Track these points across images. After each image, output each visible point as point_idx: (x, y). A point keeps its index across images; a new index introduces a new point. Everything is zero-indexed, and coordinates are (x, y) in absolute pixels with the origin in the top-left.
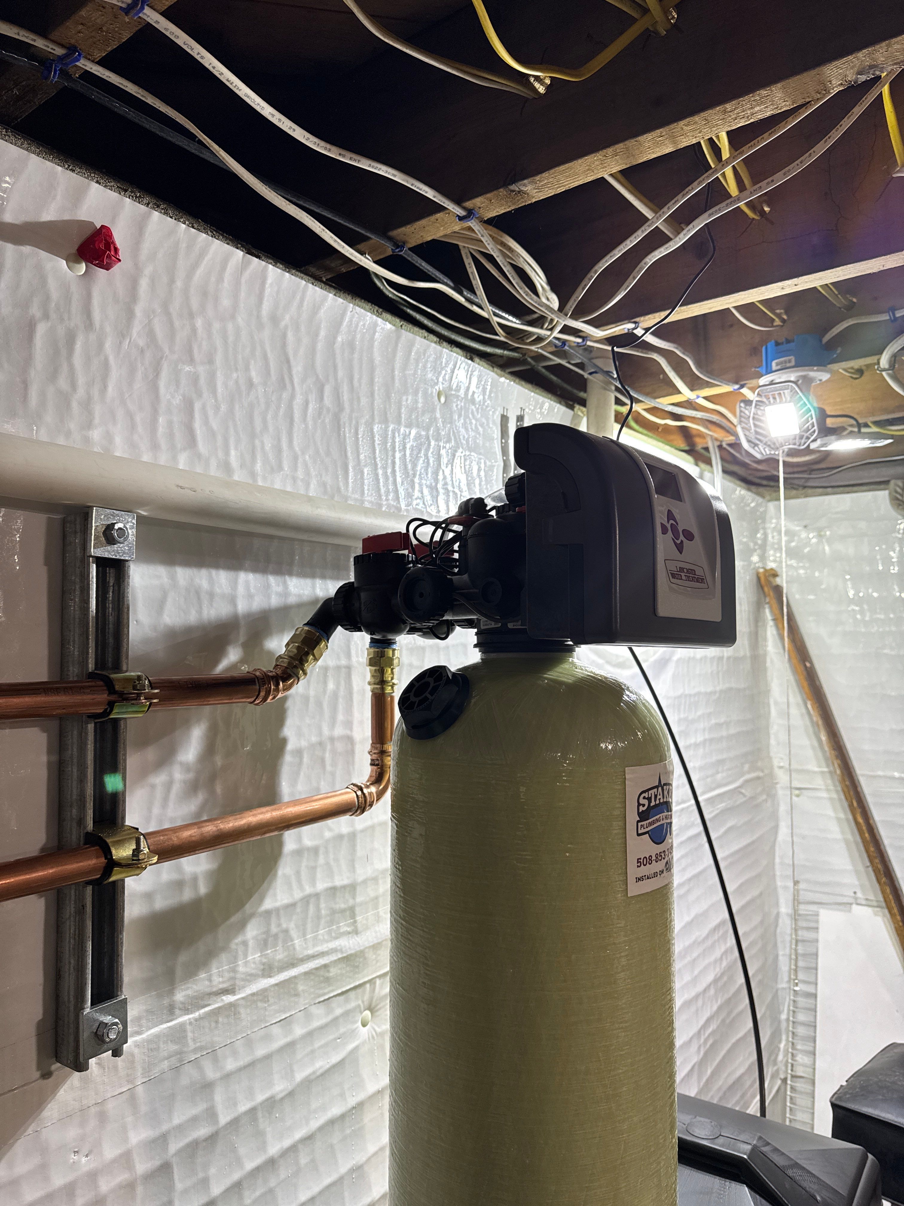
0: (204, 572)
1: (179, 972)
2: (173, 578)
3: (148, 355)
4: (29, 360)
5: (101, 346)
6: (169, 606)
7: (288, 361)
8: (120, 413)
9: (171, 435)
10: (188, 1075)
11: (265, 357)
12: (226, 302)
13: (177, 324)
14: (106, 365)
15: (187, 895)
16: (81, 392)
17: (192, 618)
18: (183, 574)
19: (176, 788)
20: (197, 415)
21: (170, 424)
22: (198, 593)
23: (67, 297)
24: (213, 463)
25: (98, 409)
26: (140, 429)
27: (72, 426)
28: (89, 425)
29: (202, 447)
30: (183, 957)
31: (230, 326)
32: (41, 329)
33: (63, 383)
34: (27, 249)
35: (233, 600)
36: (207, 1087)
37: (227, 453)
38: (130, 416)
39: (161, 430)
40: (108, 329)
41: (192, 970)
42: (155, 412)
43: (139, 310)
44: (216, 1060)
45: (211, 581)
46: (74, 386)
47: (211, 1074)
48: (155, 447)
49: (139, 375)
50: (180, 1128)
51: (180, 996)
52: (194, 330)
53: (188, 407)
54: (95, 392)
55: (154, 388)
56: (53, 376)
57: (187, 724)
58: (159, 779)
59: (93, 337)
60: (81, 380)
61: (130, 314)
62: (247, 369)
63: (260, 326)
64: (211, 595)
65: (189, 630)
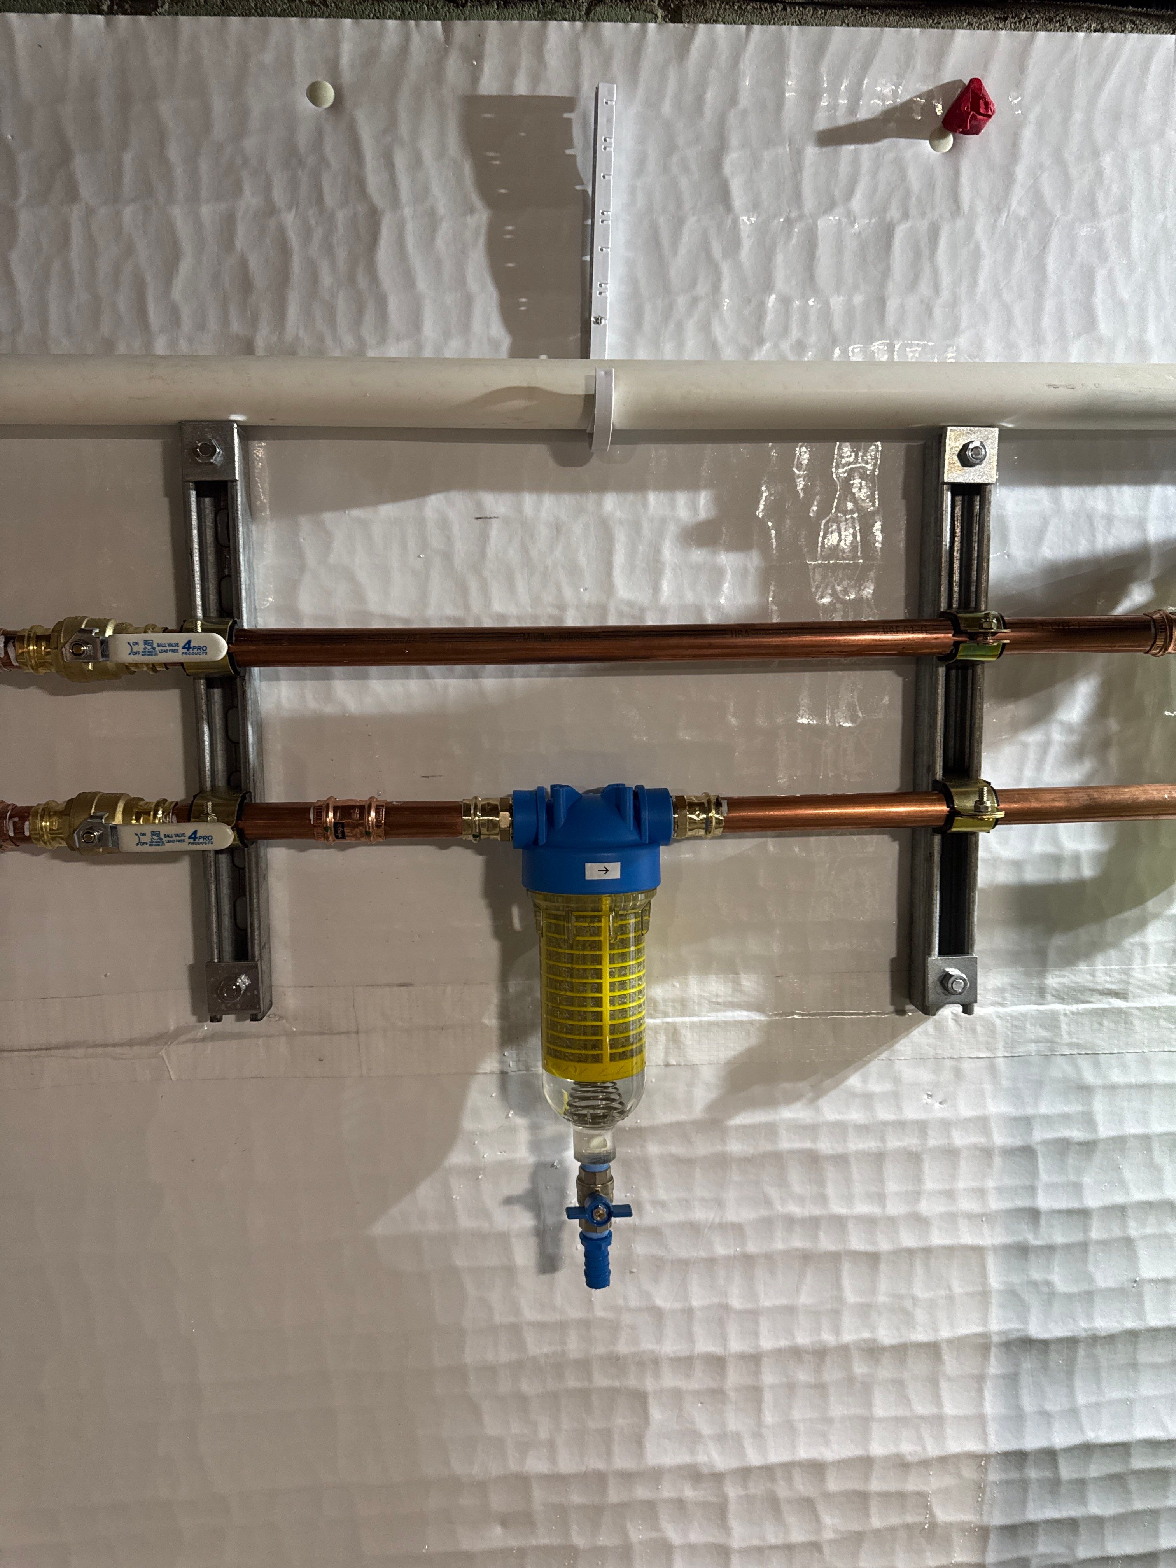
0: (1100, 490)
1: (1052, 954)
2: (1057, 501)
3: (1032, 226)
4: (886, 273)
5: (970, 232)
6: (1050, 535)
8: (994, 309)
9: (1060, 319)
10: (1060, 1069)
12: (1150, 118)
13: (1074, 171)
14: (976, 254)
15: (1066, 874)
16: (945, 294)
17: (1082, 548)
18: (1069, 496)
19: (1055, 751)
20: (1100, 287)
21: (1060, 307)
22: (1090, 518)
23: (930, 185)
24: (1121, 346)
25: (965, 311)
26: (1019, 322)
27: (934, 332)
29: (1104, 327)
30: (1058, 941)
31: (1156, 149)
32: (900, 232)
33: (924, 288)
34: (884, 143)
35: (1141, 524)
36: (1085, 1090)
37: (1143, 329)
38: (1007, 309)
39: (1047, 321)
40: (980, 207)
41: (1070, 958)
42: (1040, 294)
43: (1021, 172)
44: (1097, 1065)
45: (1110, 501)
46: (937, 289)
47: (1089, 1076)
48: (1038, 340)
49: (1020, 255)
50: (1048, 1120)
51: (1053, 980)
52: (1099, 172)
53: (1087, 279)
54: (963, 291)
55: (1039, 266)
56: (913, 284)
57: (1070, 676)
58: (1033, 737)
59: (960, 223)
60: (946, 281)
61: (1009, 178)
64: (1109, 520)
65: (1075, 564)
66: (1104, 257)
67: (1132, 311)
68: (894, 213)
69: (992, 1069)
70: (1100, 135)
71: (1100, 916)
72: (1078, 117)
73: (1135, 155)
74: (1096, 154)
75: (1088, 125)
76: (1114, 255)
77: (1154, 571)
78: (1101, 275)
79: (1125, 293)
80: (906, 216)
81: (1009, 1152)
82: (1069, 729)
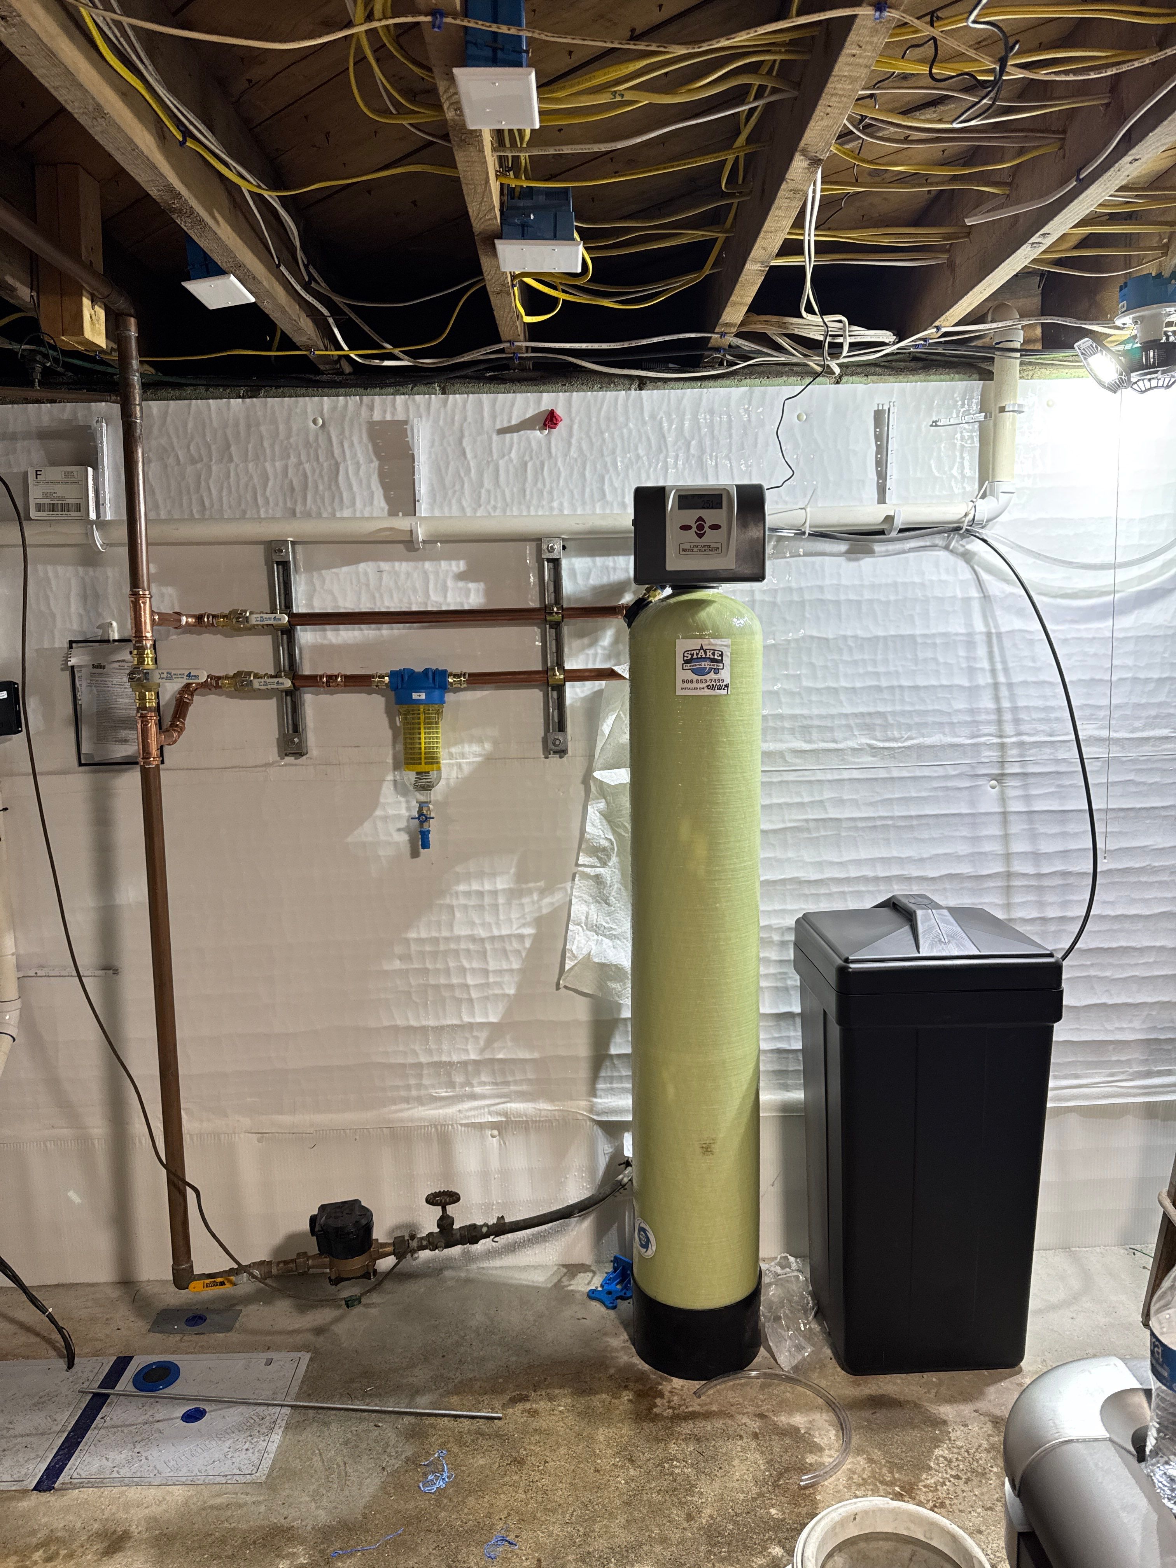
0: (611, 558)
2: (594, 562)
3: (579, 460)
4: (525, 480)
5: (556, 463)
6: (593, 576)
7: (664, 437)
8: (566, 492)
9: (592, 496)
11: (648, 439)
12: (621, 419)
13: (594, 440)
14: (559, 473)
16: (548, 487)
17: (605, 580)
18: (599, 560)
19: (598, 657)
20: (606, 482)
21: (592, 490)
22: (607, 568)
23: (540, 447)
24: (615, 505)
25: (555, 493)
26: (576, 496)
27: (544, 503)
28: (552, 500)
29: (609, 497)
31: (625, 431)
32: (530, 465)
33: (540, 485)
34: (522, 432)
37: (624, 497)
38: (571, 492)
39: (587, 495)
40: (559, 454)
42: (584, 486)
43: (574, 441)
45: (614, 562)
46: (544, 485)
48: (584, 503)
49: (575, 472)
52: (604, 440)
53: (602, 479)
54: (554, 485)
55: (583, 475)
56: (535, 483)
57: (603, 628)
58: (591, 652)
59: (552, 461)
60: (548, 482)
61: (570, 444)
62: (636, 449)
63: (644, 423)
64: (615, 569)
65: (603, 586)
66: (608, 471)
67: (619, 491)
68: (527, 458)
70: (603, 427)
72: (594, 420)
73: (617, 433)
74: (602, 433)
75: (598, 422)
76: (611, 469)
78: (607, 478)
79: (616, 484)
80: (531, 458)
82: (604, 648)
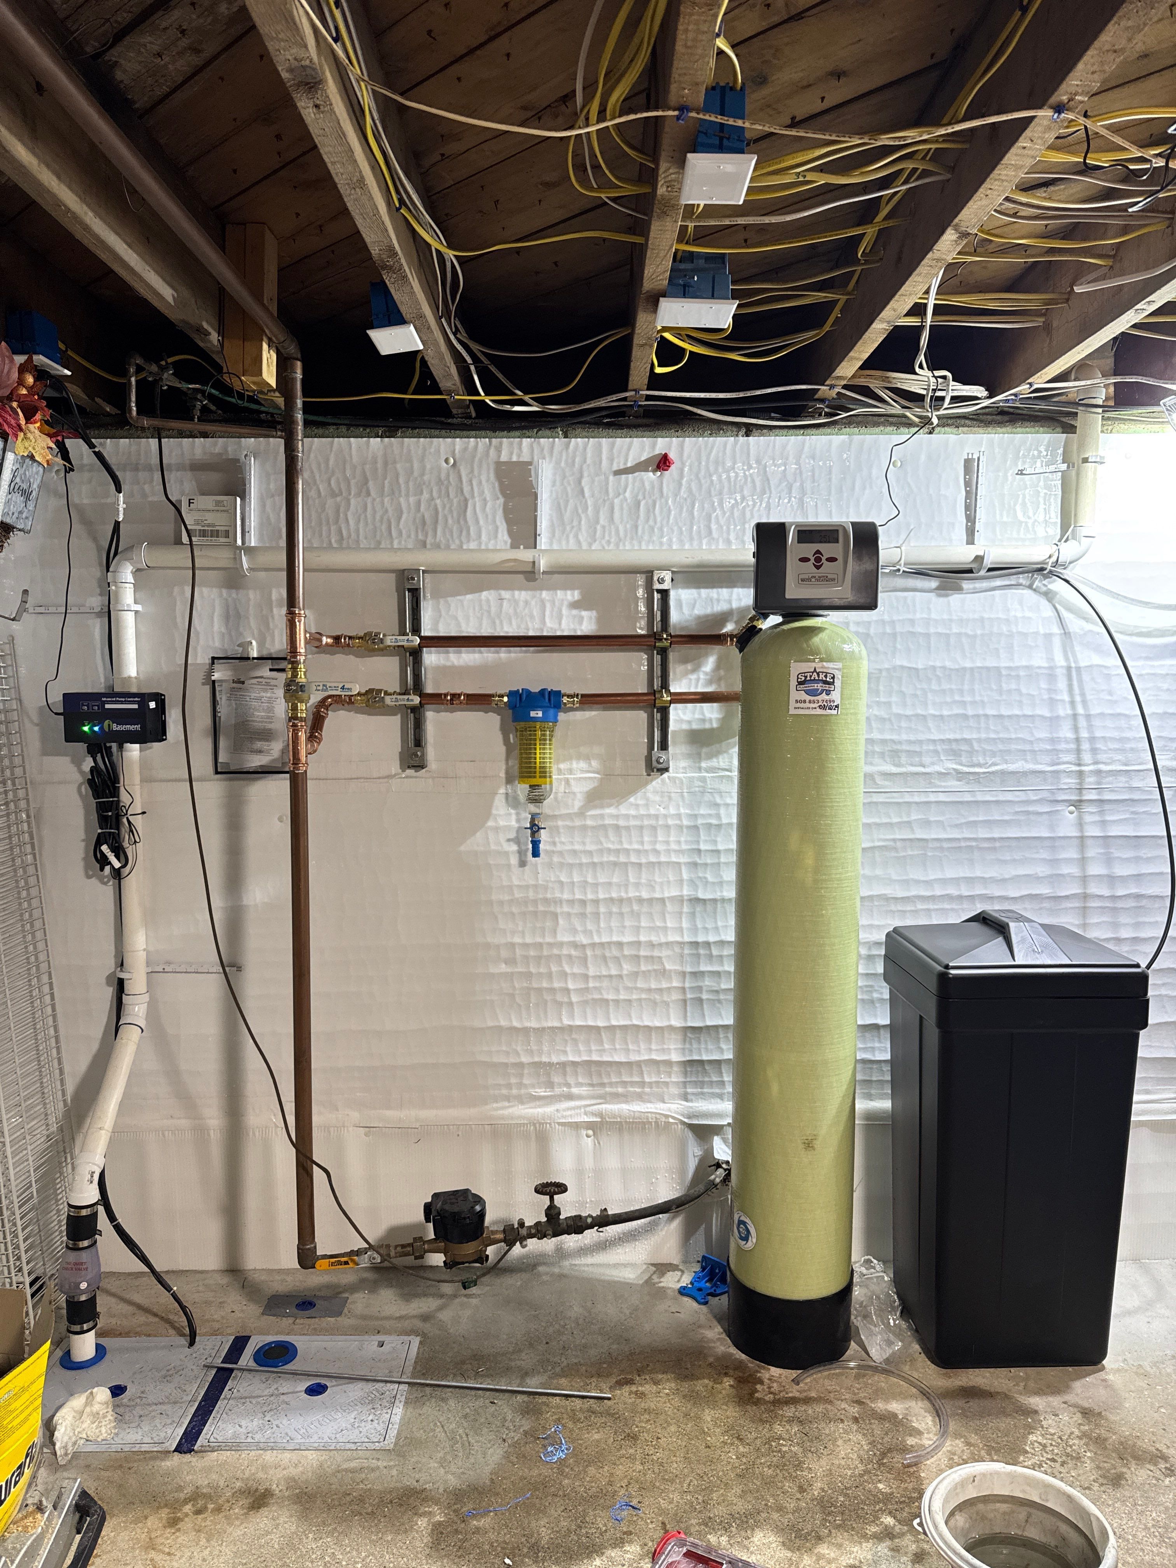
0: (715, 590)
1: (703, 755)
2: (699, 594)
3: (689, 500)
4: (638, 517)
5: (667, 502)
6: (697, 606)
7: (768, 480)
8: (676, 528)
9: (699, 532)
10: (707, 797)
11: (753, 481)
12: (729, 463)
13: (703, 481)
14: (669, 511)
15: (707, 726)
16: (658, 525)
17: (709, 611)
18: (704, 592)
19: (701, 682)
20: (713, 520)
21: (699, 527)
22: (711, 600)
23: (653, 487)
24: (721, 541)
25: (665, 530)
26: (685, 533)
27: (655, 538)
28: (662, 537)
29: (715, 534)
30: (705, 750)
31: (732, 474)
32: (643, 503)
33: (651, 522)
34: (636, 474)
35: (730, 602)
36: (717, 805)
38: (680, 529)
39: (694, 532)
40: (670, 494)
41: (710, 757)
42: (692, 524)
43: (684, 482)
44: (721, 797)
45: (718, 593)
46: (655, 523)
47: (718, 800)
48: (691, 539)
49: (684, 510)
50: (703, 816)
51: (704, 765)
52: (712, 481)
53: (709, 518)
54: (665, 522)
55: (691, 514)
56: (647, 520)
57: (706, 655)
58: (693, 677)
59: (663, 500)
60: (659, 519)
61: (680, 485)
62: (742, 491)
64: (719, 600)
65: (707, 616)
66: (714, 510)
67: (725, 528)
68: (640, 497)
69: (682, 796)
70: (712, 469)
71: (720, 741)
72: (704, 463)
73: (724, 476)
74: (711, 476)
75: (707, 465)
76: (718, 509)
77: (735, 619)
78: (713, 516)
79: (722, 522)
80: (644, 498)
81: (688, 827)
82: (706, 674)
